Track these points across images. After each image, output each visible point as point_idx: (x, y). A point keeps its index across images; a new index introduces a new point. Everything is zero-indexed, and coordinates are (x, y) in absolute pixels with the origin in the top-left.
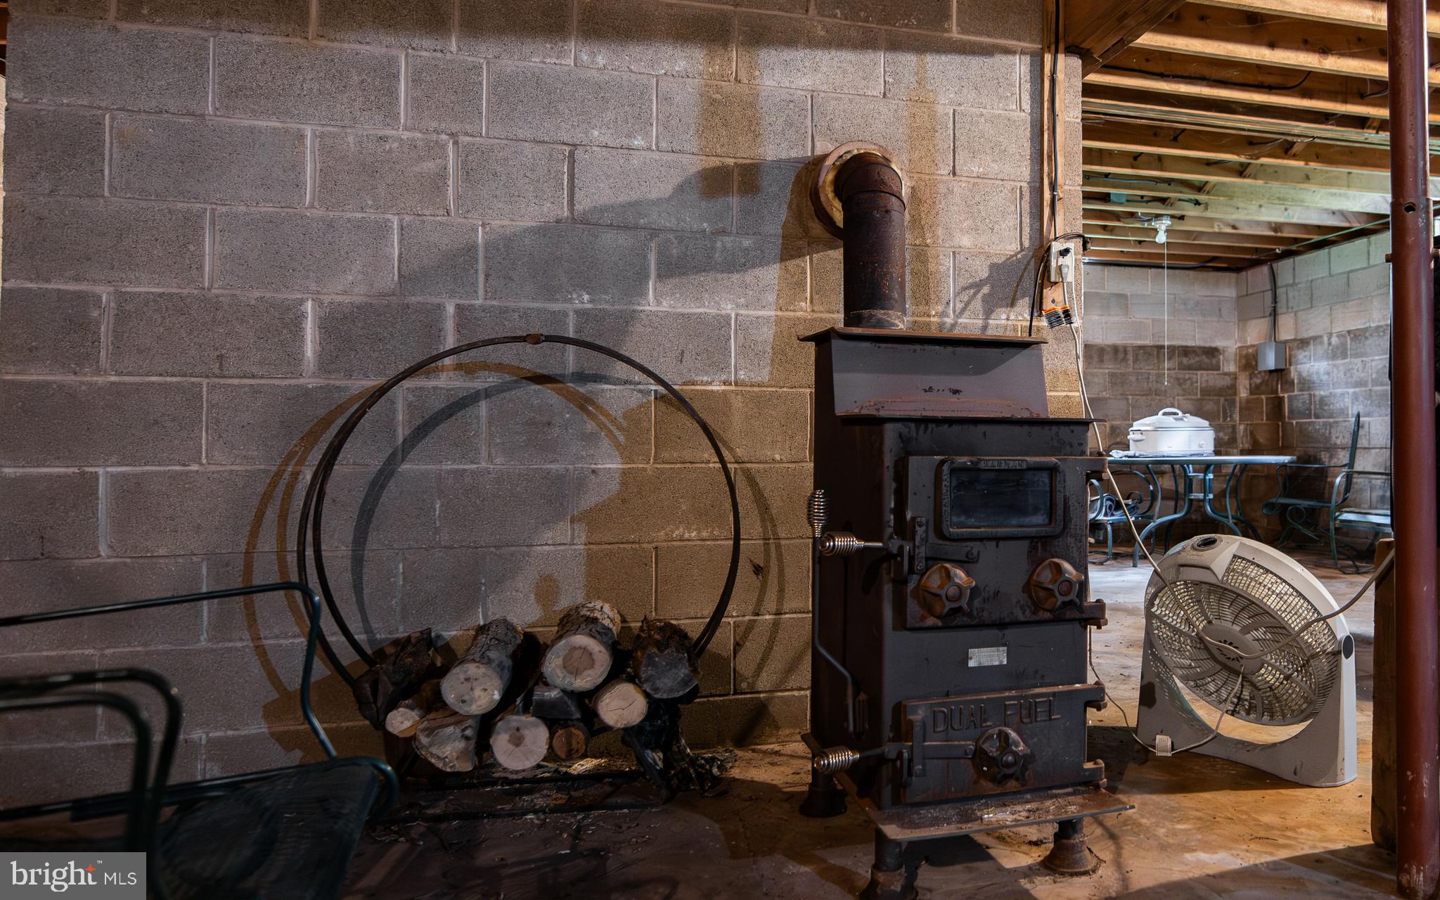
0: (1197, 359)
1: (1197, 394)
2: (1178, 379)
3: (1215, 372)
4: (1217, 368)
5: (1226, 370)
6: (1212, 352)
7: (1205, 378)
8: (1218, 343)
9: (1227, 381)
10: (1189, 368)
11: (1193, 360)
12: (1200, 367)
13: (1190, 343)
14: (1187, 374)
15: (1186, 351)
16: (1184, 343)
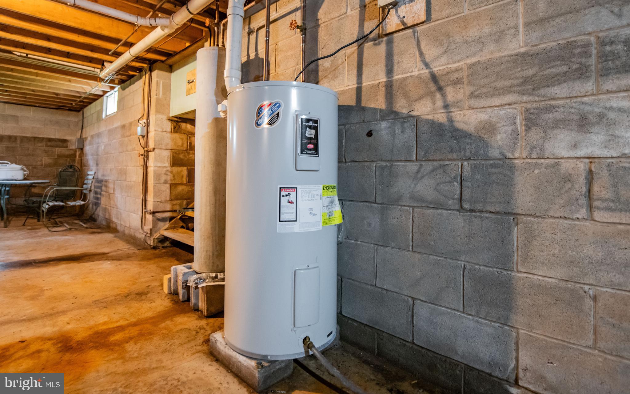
0: (56, 143)
1: (55, 156)
2: (45, 150)
3: (65, 149)
4: (67, 147)
5: (71, 148)
6: (65, 141)
7: (59, 151)
8: (67, 138)
9: (72, 152)
10: (51, 146)
11: (53, 143)
12: (57, 146)
13: (52, 137)
14: (50, 149)
15: (50, 140)
16: (49, 137)
